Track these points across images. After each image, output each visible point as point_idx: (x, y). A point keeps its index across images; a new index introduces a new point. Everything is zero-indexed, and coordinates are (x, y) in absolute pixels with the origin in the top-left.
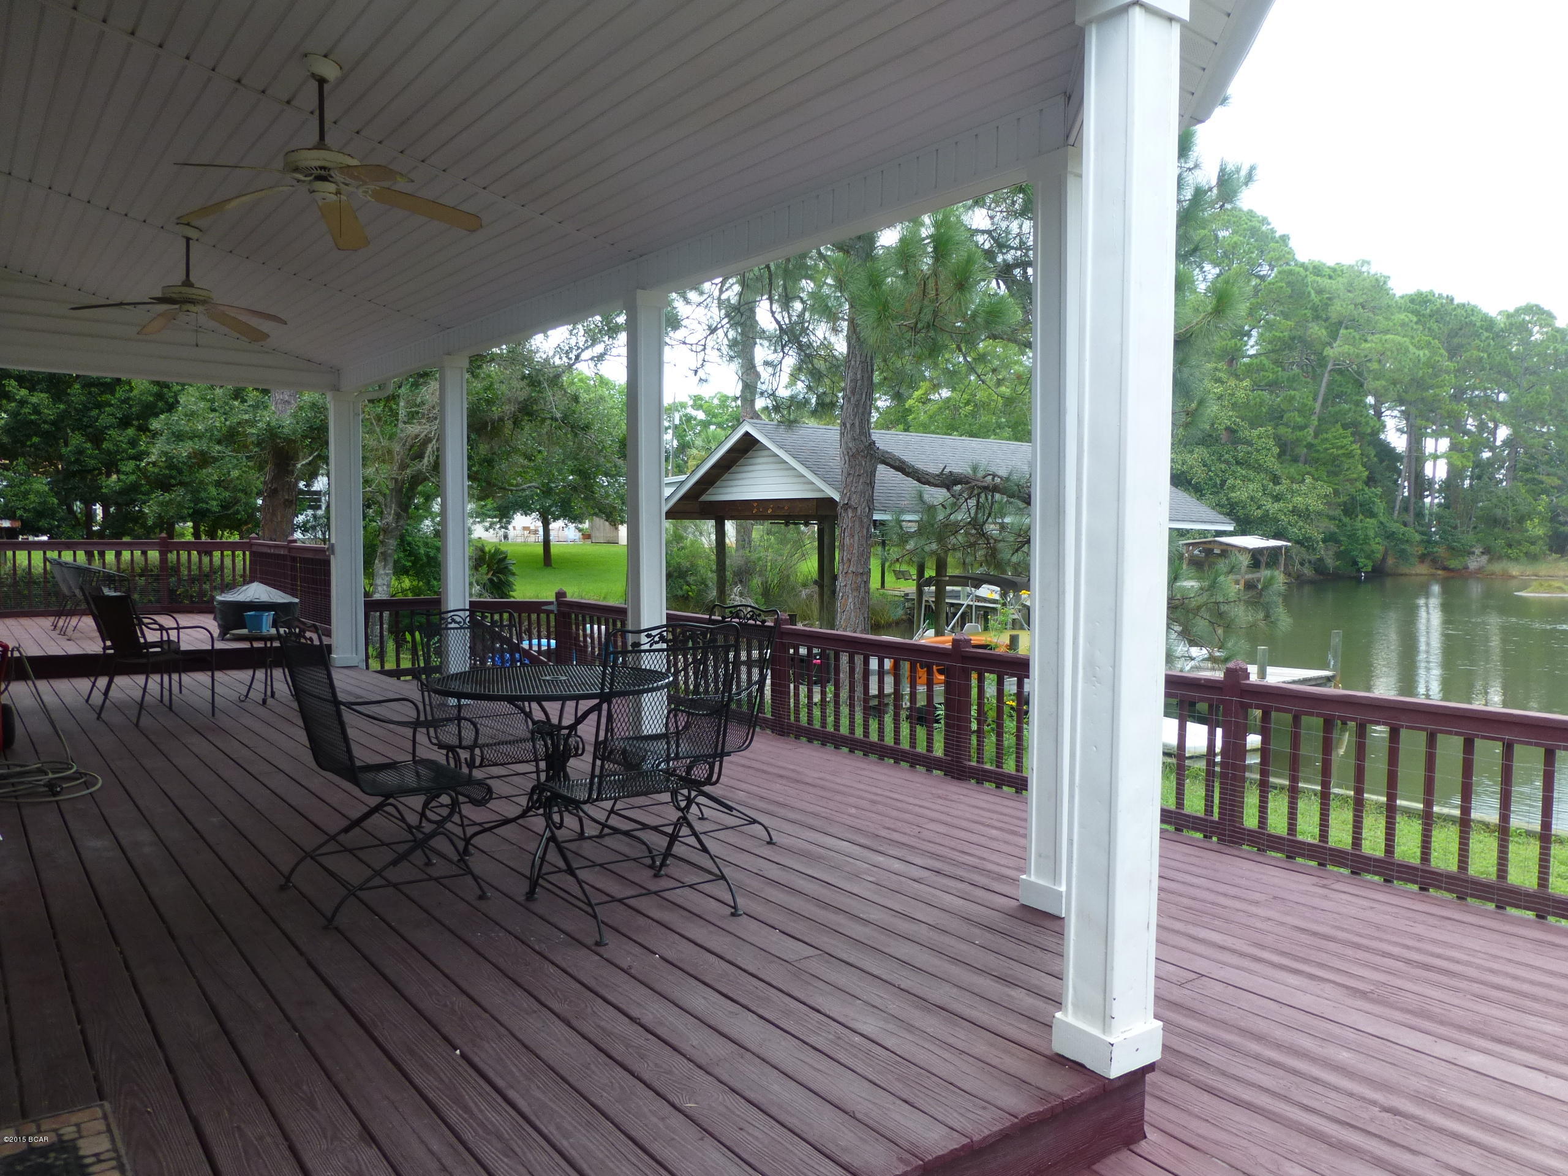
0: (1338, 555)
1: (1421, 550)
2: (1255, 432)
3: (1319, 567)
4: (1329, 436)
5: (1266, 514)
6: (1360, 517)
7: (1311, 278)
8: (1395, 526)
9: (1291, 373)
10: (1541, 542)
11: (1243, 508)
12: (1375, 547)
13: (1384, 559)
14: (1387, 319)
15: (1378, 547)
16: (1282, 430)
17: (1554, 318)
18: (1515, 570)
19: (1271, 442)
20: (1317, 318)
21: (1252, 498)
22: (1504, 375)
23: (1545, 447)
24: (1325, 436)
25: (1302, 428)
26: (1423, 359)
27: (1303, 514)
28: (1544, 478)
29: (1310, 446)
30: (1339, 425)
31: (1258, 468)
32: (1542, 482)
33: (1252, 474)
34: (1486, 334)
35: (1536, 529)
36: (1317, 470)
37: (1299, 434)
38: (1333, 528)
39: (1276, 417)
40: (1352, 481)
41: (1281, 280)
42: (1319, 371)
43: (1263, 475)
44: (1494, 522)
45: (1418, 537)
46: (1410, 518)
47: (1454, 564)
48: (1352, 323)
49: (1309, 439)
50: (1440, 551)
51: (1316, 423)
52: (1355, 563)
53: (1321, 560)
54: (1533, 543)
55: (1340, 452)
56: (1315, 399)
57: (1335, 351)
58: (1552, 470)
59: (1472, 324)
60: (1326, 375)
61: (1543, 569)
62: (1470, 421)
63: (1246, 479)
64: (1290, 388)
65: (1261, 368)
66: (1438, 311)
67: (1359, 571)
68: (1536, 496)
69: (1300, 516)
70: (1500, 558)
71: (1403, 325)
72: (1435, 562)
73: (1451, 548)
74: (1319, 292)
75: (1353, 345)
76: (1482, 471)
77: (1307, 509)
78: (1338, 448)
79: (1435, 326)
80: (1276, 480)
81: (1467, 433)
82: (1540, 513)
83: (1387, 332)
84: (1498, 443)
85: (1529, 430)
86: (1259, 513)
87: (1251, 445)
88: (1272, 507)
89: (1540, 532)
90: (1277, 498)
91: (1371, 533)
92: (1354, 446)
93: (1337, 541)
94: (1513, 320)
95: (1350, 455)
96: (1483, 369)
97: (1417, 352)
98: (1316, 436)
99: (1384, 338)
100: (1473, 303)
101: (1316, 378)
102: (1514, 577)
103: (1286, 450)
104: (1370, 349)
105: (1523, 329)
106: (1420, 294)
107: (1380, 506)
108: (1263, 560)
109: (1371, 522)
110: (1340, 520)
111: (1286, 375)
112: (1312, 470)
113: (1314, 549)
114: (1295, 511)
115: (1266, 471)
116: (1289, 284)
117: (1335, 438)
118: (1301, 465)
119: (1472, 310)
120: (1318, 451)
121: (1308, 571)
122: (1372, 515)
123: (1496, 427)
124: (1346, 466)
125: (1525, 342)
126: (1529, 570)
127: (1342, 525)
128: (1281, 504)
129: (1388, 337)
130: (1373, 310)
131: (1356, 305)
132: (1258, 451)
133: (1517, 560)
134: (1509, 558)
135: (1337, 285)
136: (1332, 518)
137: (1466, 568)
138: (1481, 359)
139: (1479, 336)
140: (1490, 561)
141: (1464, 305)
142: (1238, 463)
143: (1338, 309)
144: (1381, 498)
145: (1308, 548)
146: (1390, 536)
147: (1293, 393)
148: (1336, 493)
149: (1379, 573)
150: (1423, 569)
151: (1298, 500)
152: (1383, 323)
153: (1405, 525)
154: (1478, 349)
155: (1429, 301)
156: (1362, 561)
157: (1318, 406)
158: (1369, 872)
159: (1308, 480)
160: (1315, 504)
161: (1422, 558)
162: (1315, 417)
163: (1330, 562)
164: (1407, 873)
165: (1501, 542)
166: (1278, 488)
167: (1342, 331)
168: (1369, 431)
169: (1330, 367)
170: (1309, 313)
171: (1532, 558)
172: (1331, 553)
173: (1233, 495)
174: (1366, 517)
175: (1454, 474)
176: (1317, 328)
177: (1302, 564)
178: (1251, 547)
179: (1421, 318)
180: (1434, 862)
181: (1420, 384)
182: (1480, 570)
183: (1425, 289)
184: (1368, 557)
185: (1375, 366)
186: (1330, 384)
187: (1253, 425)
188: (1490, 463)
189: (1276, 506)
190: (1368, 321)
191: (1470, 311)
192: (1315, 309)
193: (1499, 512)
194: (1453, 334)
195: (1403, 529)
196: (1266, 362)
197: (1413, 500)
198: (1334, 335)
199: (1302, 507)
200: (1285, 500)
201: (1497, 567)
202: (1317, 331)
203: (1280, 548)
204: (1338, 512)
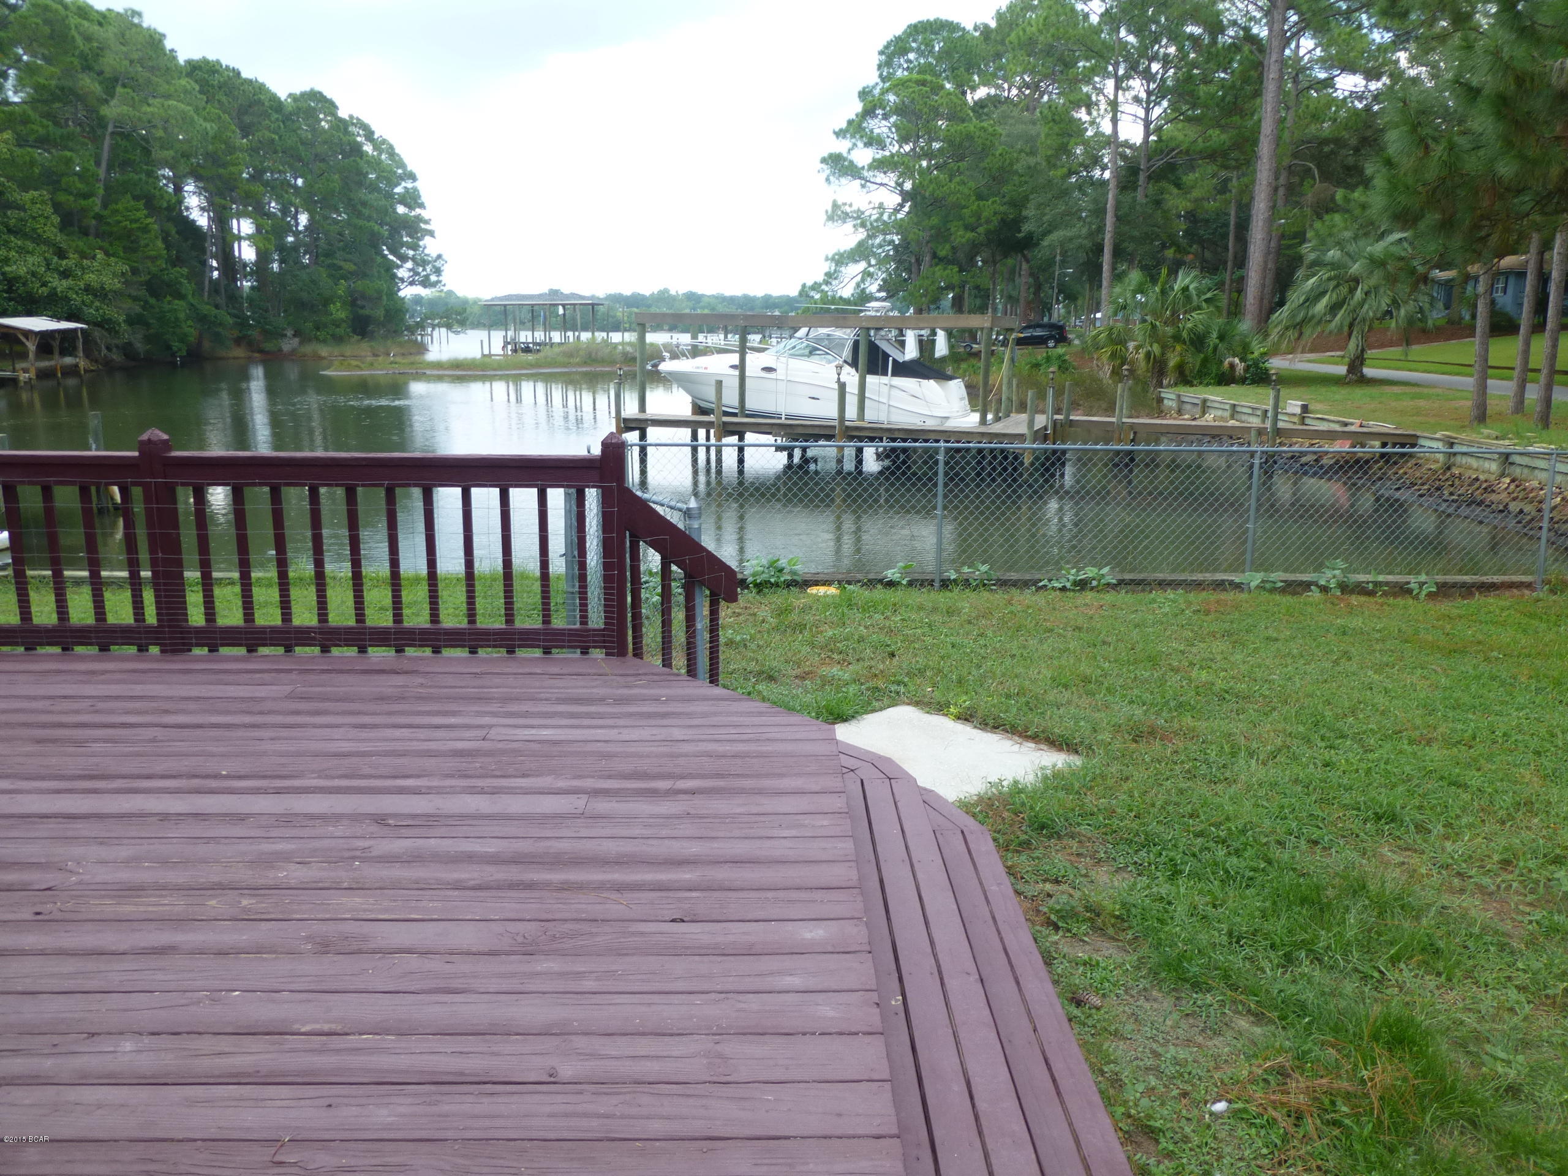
0: (148, 339)
1: (236, 333)
2: (28, 196)
3: (127, 350)
4: (120, 206)
5: (53, 294)
6: (169, 298)
7: (74, 20)
8: (207, 309)
9: (64, 131)
10: (344, 325)
11: (24, 284)
12: (187, 330)
13: (199, 343)
14: (168, 83)
15: (191, 330)
16: (62, 197)
17: (336, 108)
18: (324, 351)
19: (49, 210)
20: (87, 68)
21: (34, 274)
22: (295, 160)
23: (340, 234)
24: (114, 206)
25: (86, 196)
26: (211, 133)
27: (99, 293)
28: (342, 264)
29: (98, 217)
30: (129, 196)
31: (38, 239)
32: (341, 268)
33: (30, 245)
34: (275, 116)
35: (338, 312)
36: (111, 244)
37: (83, 202)
38: (138, 309)
39: (52, 180)
40: (154, 259)
41: (37, 15)
42: (99, 132)
43: (44, 248)
44: (301, 305)
45: (230, 320)
46: (221, 300)
47: (269, 346)
48: (130, 82)
49: (97, 209)
50: (255, 334)
51: (101, 192)
52: (169, 347)
53: (130, 344)
54: (338, 326)
55: (134, 226)
56: (98, 164)
57: (113, 110)
58: (349, 256)
59: (260, 102)
60: (108, 138)
61: (348, 350)
62: (273, 204)
63: (22, 251)
64: (66, 148)
65: (25, 121)
66: (225, 83)
67: (174, 355)
68: (336, 280)
69: (96, 296)
70: (310, 340)
71: (186, 92)
72: (251, 345)
73: (265, 332)
74: (88, 39)
75: (133, 107)
76: (288, 254)
77: (103, 288)
78: (132, 221)
79: (224, 99)
80: (61, 254)
81: (269, 215)
82: (340, 297)
83: (168, 97)
84: (301, 228)
85: (326, 218)
86: (44, 291)
87: (25, 210)
88: (61, 285)
89: (342, 315)
90: (65, 274)
91: (182, 316)
92: (149, 220)
93: (147, 325)
94: (300, 104)
95: (145, 230)
96: (276, 152)
97: (204, 124)
98: (105, 206)
99: (166, 103)
100: (260, 80)
101: (97, 140)
102: (323, 358)
103: (69, 221)
104: (153, 114)
105: (311, 115)
106: (205, 61)
107: (187, 287)
108: (56, 345)
109: (178, 304)
110: (146, 302)
111: (59, 132)
112: (106, 245)
113: (117, 332)
114: (88, 289)
115: (47, 242)
116: (47, 22)
117: (127, 209)
118: (91, 238)
119: (261, 88)
120: (108, 224)
121: (116, 357)
122: (181, 296)
123: (297, 212)
124: (142, 243)
125: (315, 129)
126: (336, 351)
127: (146, 306)
128: (70, 282)
129: (171, 102)
130: (152, 69)
131: (132, 62)
132: (34, 218)
133: (324, 341)
134: (317, 339)
135: (108, 34)
136: (135, 299)
137: (280, 350)
138: (273, 140)
139: (269, 115)
140: (301, 343)
141: (251, 81)
142: (10, 231)
143: (111, 62)
144: (187, 278)
145: (109, 331)
146: (202, 319)
147: (69, 154)
148: (135, 271)
149: (196, 358)
150: (240, 352)
151: (90, 277)
152: (164, 88)
153: (217, 307)
154: (268, 128)
155: (217, 71)
156: (176, 345)
157: (102, 172)
158: (41, 644)
159: (100, 255)
160: (113, 283)
161: (238, 341)
162: (101, 185)
163: (140, 346)
164: (83, 636)
165: (309, 325)
166: (64, 262)
167: (119, 90)
168: (165, 205)
169: (110, 129)
170: (76, 62)
171: (339, 340)
172: (139, 336)
173: (7, 269)
174: (175, 298)
175: (263, 257)
176: (88, 81)
177: (108, 349)
178: (37, 329)
179: (206, 87)
180: (111, 619)
181: (214, 159)
182: (293, 352)
183: (211, 57)
184: (182, 341)
185: (160, 133)
186: (113, 148)
187: (25, 187)
188: (295, 247)
189: (65, 283)
190: (149, 82)
191: (259, 88)
192: (83, 57)
193: (304, 295)
194: (243, 111)
195: (214, 311)
196: (30, 112)
197: (224, 282)
198: (110, 92)
199: (95, 285)
200: (75, 277)
201: (308, 349)
202: (89, 84)
203: (75, 330)
204: (143, 293)
